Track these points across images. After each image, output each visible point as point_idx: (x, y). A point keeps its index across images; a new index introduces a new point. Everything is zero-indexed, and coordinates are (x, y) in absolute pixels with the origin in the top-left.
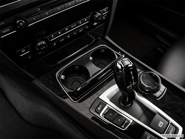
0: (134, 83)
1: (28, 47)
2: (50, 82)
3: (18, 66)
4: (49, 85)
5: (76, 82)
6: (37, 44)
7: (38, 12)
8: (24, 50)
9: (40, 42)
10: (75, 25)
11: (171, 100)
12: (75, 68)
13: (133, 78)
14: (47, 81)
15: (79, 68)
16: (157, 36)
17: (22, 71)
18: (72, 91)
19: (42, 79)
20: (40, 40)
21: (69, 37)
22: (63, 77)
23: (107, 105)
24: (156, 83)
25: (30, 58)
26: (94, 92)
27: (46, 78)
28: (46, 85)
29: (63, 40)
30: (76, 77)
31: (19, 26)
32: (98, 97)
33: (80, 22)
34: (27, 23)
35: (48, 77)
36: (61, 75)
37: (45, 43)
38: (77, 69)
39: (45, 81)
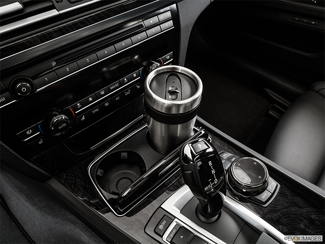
0: (216, 181)
1: (37, 125)
2: (78, 182)
3: (21, 158)
4: (76, 187)
5: (124, 179)
6: (51, 120)
7: (52, 68)
8: (30, 131)
9: (57, 117)
10: (117, 85)
11: (288, 205)
12: (122, 156)
13: (213, 172)
15: (128, 156)
16: (268, 90)
17: (29, 165)
18: (115, 197)
19: (64, 176)
20: (57, 113)
21: (107, 104)
22: (100, 172)
23: (176, 220)
24: (260, 177)
25: (40, 143)
26: (154, 197)
27: (71, 176)
28: (71, 188)
29: (97, 110)
30: (125, 171)
31: (21, 92)
32: (160, 207)
33: (125, 79)
34: (34, 87)
35: (74, 174)
36: (97, 170)
37: (66, 117)
38: (124, 158)
39: (69, 180)
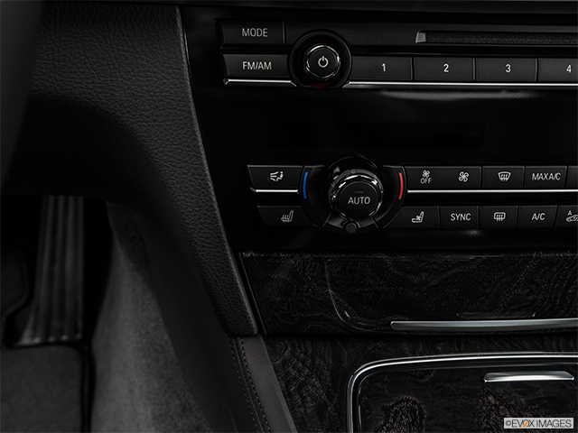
1: (303, 170)
2: (313, 386)
4: (301, 395)
9: (360, 171)
10: (555, 176)
14: (300, 372)
19: (287, 353)
27: (304, 362)
28: (288, 388)
35: (313, 361)
37: (381, 185)
39: (294, 368)
